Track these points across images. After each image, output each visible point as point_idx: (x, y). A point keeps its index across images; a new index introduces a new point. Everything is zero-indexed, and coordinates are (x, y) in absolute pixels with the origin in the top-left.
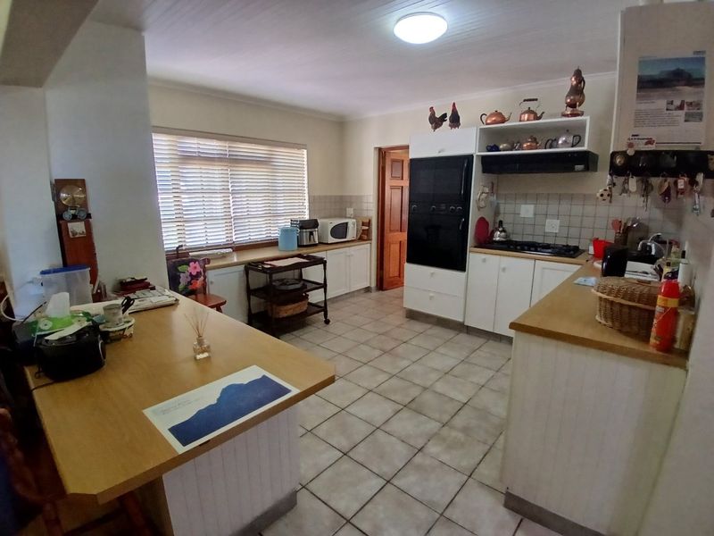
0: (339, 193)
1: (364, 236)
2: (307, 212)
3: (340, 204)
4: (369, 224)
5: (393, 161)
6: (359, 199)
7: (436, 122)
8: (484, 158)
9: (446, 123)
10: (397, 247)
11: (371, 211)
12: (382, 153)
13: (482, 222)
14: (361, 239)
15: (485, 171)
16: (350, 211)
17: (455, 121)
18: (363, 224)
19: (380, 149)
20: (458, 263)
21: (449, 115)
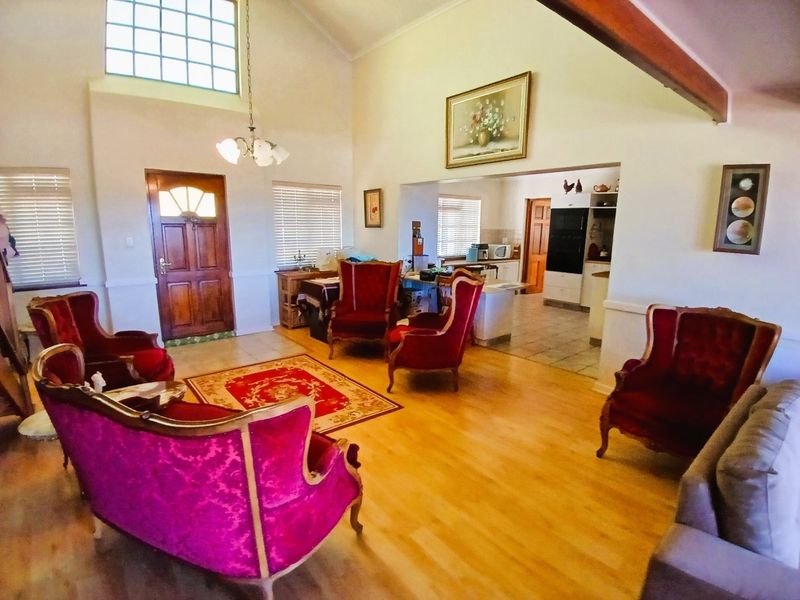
0: (497, 228)
1: (515, 256)
2: (479, 239)
3: (498, 235)
4: (519, 248)
5: (537, 207)
6: (513, 232)
7: (568, 188)
8: (594, 209)
9: (574, 189)
10: (536, 265)
11: (520, 240)
12: (530, 202)
13: (593, 246)
14: (512, 258)
15: (595, 217)
16: (505, 240)
17: (579, 188)
18: (515, 248)
19: (529, 200)
20: (578, 270)
21: (576, 185)
